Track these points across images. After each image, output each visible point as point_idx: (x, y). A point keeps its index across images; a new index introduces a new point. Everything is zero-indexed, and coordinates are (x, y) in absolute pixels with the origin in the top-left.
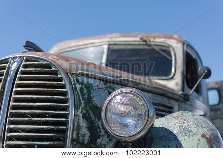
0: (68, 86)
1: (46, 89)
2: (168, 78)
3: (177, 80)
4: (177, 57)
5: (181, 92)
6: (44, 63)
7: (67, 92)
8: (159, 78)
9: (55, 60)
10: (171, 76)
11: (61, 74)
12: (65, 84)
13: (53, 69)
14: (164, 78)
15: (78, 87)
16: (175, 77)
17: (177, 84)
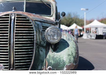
0: (33, 25)
1: (26, 27)
2: (50, 16)
3: (53, 17)
4: (53, 7)
5: (55, 22)
6: (24, 17)
7: (33, 27)
8: (47, 16)
9: (27, 15)
10: (51, 15)
11: (30, 21)
12: (32, 25)
13: (27, 19)
14: (49, 16)
15: (36, 25)
16: (53, 16)
17: (54, 19)
